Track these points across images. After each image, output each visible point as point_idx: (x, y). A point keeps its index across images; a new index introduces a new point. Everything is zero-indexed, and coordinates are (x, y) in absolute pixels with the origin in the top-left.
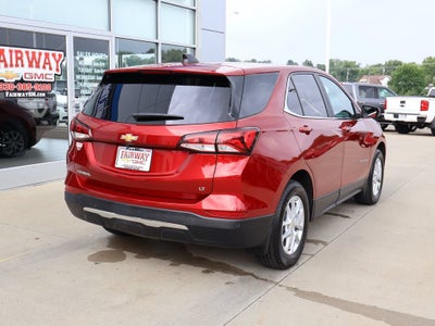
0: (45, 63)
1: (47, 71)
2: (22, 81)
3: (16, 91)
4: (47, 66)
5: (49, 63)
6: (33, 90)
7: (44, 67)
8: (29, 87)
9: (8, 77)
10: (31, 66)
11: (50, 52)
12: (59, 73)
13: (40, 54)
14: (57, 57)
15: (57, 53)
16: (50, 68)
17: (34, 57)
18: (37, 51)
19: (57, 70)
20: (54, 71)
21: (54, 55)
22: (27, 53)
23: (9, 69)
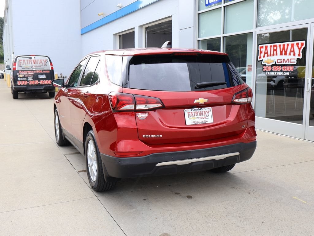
0: (291, 51)
1: (292, 56)
2: (275, 65)
3: (271, 71)
4: (292, 53)
5: (294, 51)
6: (281, 71)
7: (290, 54)
8: (279, 68)
9: (268, 63)
10: (281, 54)
11: (295, 43)
12: (301, 57)
13: (288, 45)
14: (300, 46)
15: (300, 42)
16: (294, 55)
17: (284, 48)
18: (286, 43)
19: (299, 55)
20: (297, 56)
21: (297, 44)
22: (280, 46)
23: (269, 57)
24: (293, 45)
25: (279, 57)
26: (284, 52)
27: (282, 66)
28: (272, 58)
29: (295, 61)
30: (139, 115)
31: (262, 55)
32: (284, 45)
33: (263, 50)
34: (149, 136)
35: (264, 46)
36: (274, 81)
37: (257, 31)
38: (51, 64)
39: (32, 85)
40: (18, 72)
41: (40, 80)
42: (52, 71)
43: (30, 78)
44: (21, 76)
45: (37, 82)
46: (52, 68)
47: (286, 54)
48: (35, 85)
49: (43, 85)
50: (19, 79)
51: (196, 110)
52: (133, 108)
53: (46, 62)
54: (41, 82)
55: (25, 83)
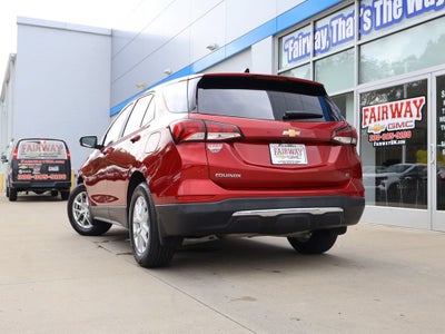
0: (406, 111)
1: (408, 118)
2: (386, 131)
3: (381, 140)
4: (408, 114)
5: (410, 111)
6: (395, 139)
7: (405, 116)
8: (391, 136)
9: (376, 130)
10: (394, 117)
11: (412, 100)
12: (420, 119)
13: (402, 104)
14: (418, 103)
15: (418, 99)
16: (411, 116)
17: (397, 108)
18: (399, 102)
19: (418, 116)
20: (415, 118)
21: (415, 102)
22: (391, 106)
23: (377, 123)
24: (408, 104)
25: (391, 120)
26: (397, 113)
27: (395, 132)
28: (381, 123)
29: (413, 124)
30: (211, 147)
31: (367, 120)
32: (397, 105)
33: (369, 113)
34: (223, 175)
35: (370, 108)
36: (384, 185)
37: (359, 89)
38: (68, 152)
39: (39, 181)
40: (19, 161)
41: (49, 173)
42: (68, 162)
43: (37, 170)
44: (24, 167)
45: (45, 177)
46: (69, 157)
47: (399, 116)
48: (43, 181)
49: (54, 181)
50: (20, 171)
51: (284, 147)
52: (203, 138)
53: (60, 148)
54: (52, 177)
55: (29, 177)
